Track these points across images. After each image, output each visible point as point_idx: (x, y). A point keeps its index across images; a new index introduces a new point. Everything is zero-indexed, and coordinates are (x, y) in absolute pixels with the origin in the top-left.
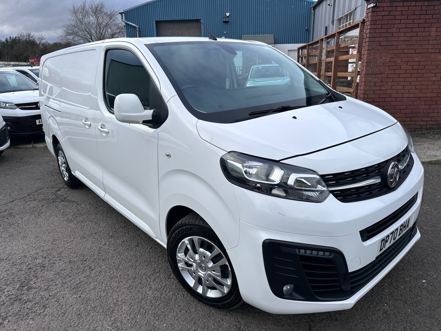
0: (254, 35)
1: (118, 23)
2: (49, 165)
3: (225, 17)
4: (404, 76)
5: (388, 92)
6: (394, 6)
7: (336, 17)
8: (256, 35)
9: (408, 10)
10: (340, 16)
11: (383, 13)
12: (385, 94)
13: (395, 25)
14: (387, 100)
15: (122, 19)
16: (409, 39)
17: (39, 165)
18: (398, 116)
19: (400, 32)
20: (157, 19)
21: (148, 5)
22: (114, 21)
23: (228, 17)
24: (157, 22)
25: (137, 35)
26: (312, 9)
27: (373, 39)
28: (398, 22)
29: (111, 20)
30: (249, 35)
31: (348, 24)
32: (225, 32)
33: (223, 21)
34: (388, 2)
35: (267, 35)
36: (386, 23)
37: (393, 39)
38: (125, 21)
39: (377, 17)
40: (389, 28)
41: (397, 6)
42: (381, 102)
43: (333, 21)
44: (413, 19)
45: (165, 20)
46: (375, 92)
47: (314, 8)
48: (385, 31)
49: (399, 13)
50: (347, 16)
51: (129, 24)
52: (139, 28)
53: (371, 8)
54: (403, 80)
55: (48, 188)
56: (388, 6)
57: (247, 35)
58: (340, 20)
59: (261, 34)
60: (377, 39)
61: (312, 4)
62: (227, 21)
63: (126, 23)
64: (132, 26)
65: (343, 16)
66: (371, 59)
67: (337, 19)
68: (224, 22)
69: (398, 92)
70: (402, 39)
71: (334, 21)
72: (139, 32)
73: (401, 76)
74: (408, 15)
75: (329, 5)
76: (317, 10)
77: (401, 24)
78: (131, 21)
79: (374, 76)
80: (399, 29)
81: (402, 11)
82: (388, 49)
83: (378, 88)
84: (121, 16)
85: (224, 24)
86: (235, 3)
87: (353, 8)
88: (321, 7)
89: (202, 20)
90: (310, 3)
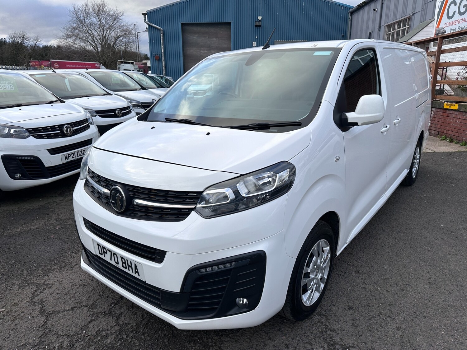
0: (287, 41)
3: (257, 20)
7: (384, 23)
8: (290, 41)
10: (390, 22)
15: (145, 20)
20: (183, 21)
21: (174, 6)
23: (260, 20)
24: (182, 24)
25: (161, 38)
26: (350, 14)
30: (281, 41)
31: (406, 28)
32: (256, 37)
33: (254, 25)
35: (301, 40)
38: (148, 23)
43: (380, 27)
45: (191, 22)
47: (352, 13)
50: (399, 22)
51: (152, 26)
52: (163, 31)
58: (389, 26)
59: (295, 40)
61: (349, 9)
62: (259, 25)
63: (148, 25)
64: (156, 28)
65: (395, 21)
67: (386, 26)
68: (256, 26)
75: (374, 10)
76: (355, 16)
78: (155, 23)
84: (144, 18)
85: (256, 28)
86: (267, 6)
87: (409, 13)
88: (361, 12)
89: (232, 23)
90: (346, 7)
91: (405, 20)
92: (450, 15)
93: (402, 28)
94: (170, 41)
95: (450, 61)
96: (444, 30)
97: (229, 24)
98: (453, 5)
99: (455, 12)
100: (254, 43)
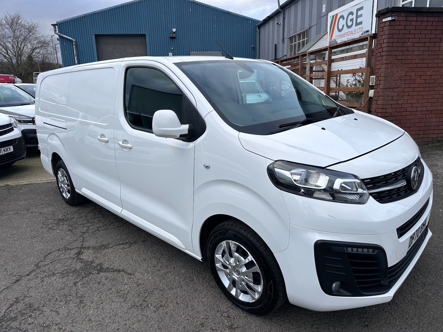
0: (202, 52)
1: (38, 36)
2: (32, 212)
3: (171, 32)
4: (418, 89)
5: (404, 106)
6: (409, 20)
7: (286, 35)
8: (204, 52)
9: (421, 25)
10: (292, 35)
11: (400, 27)
12: (401, 108)
13: (410, 39)
14: (403, 113)
15: (55, 31)
16: (421, 53)
17: (17, 215)
18: (413, 130)
19: (414, 46)
20: (96, 32)
21: (86, 17)
22: (33, 34)
23: (174, 32)
24: (96, 35)
25: (74, 49)
26: (257, 27)
27: (390, 53)
28: (412, 36)
29: (31, 34)
30: (197, 52)
31: (305, 40)
32: (172, 48)
33: (169, 37)
34: (404, 16)
35: (215, 52)
36: (402, 37)
37: (408, 53)
38: (59, 34)
39: (394, 31)
40: (404, 42)
41: (412, 20)
42: (398, 117)
43: (283, 39)
44: (425, 34)
45: (105, 33)
46: (392, 106)
47: (259, 27)
48: (401, 45)
49: (413, 28)
50: (299, 35)
51: (63, 37)
52: (76, 42)
53: (389, 22)
54: (417, 93)
55: (59, 250)
56: (403, 20)
57: (195, 52)
58: (291, 39)
59: (209, 51)
60: (394, 53)
61: (256, 22)
62: (173, 36)
63: (59, 36)
64: (68, 39)
65: (295, 34)
66: (389, 73)
67: (289, 38)
68: (171, 38)
69: (412, 106)
70: (416, 53)
71: (285, 39)
72: (76, 46)
73: (415, 89)
74: (421, 30)
75: (278, 24)
76: (262, 30)
77: (415, 39)
78: (66, 34)
79: (391, 90)
80: (413, 43)
81: (415, 26)
82: (404, 63)
83: (395, 102)
84: (54, 28)
85: (171, 39)
86: (181, 19)
87: (307, 27)
88: (267, 26)
89: (147, 35)
90: (254, 21)
91: (303, 33)
92: (340, 28)
93: (302, 39)
94: (83, 52)
95: (342, 70)
96: (336, 42)
97: (144, 36)
98: (342, 19)
99: (343, 26)
100: (170, 54)
